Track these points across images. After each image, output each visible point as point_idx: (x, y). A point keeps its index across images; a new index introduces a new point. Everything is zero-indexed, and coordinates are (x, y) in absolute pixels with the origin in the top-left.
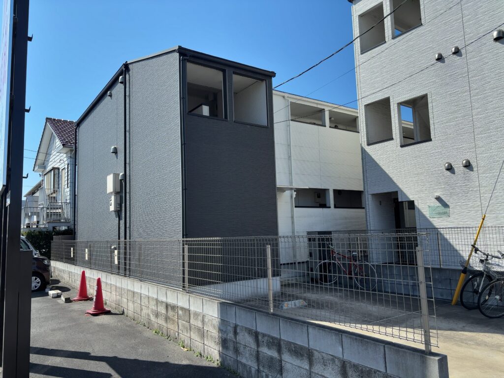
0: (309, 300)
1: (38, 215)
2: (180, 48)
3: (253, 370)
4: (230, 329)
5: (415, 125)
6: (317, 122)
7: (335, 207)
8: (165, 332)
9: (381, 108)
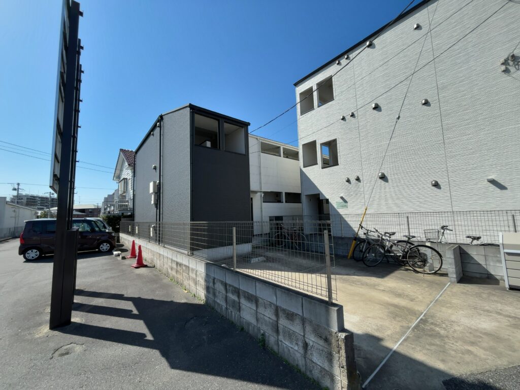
0: (267, 257)
1: (114, 205)
2: (190, 104)
3: (224, 308)
4: (211, 280)
5: (330, 157)
6: (276, 154)
7: (286, 202)
8: (176, 280)
9: (311, 147)
